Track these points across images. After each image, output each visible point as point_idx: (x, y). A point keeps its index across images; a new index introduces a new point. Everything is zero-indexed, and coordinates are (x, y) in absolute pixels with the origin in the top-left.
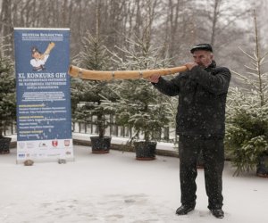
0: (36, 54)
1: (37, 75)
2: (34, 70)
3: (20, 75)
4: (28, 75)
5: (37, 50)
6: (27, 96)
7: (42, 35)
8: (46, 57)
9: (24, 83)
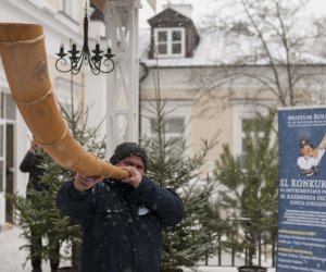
0: (307, 147)
1: (305, 183)
2: (303, 174)
3: (282, 181)
4: (293, 181)
5: (307, 141)
6: (291, 217)
7: (316, 116)
8: (321, 153)
9: (286, 194)
